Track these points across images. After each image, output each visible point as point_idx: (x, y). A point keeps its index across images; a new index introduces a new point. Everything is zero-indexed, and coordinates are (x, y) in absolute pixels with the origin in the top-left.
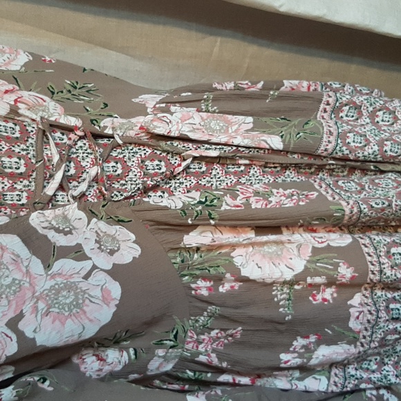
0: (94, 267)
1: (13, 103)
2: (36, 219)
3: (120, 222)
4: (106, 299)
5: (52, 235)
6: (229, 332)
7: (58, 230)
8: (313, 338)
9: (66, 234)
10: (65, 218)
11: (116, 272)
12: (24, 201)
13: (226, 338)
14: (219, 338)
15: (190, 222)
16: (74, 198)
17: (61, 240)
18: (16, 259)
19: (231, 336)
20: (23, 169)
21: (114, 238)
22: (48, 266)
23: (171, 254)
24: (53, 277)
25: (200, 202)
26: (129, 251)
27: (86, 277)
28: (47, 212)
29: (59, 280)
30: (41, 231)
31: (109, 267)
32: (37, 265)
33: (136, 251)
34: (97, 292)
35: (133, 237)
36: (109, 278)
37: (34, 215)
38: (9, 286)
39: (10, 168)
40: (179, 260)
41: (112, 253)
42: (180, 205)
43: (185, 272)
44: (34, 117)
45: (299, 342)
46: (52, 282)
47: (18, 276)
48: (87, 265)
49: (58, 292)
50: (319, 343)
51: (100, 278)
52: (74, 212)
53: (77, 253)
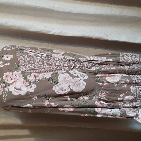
0: (81, 79)
1: (64, 57)
3: (84, 73)
4: (83, 84)
5: (73, 74)
6: (107, 93)
7: (74, 73)
8: (124, 94)
9: (76, 74)
10: (75, 72)
11: (84, 80)
12: (68, 69)
13: (106, 94)
14: (105, 94)
15: (96, 72)
16: (76, 69)
18: (68, 77)
19: (107, 94)
20: (67, 65)
21: (83, 75)
22: (73, 78)
23: (94, 78)
24: (74, 80)
25: (98, 69)
26: (86, 77)
27: (80, 80)
28: (72, 71)
29: (75, 81)
30: (71, 73)
32: (71, 78)
33: (88, 77)
34: (82, 83)
35: (87, 75)
36: (83, 81)
37: (70, 71)
38: (68, 81)
41: (83, 77)
42: (94, 70)
43: (97, 81)
44: (68, 59)
45: (121, 95)
46: (74, 81)
47: (69, 79)
48: (80, 79)
49: (75, 82)
50: (125, 95)
52: (76, 71)
53: (78, 77)
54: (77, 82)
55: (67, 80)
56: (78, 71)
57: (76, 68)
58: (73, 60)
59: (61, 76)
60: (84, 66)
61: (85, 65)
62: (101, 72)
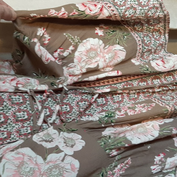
0: (66, 155)
1: (15, 85)
2: (36, 138)
3: (73, 131)
4: (73, 169)
5: (44, 144)
7: (46, 141)
9: (50, 142)
10: (48, 135)
11: (76, 155)
12: (29, 131)
15: (103, 126)
16: (51, 124)
17: (48, 145)
18: (30, 159)
20: (26, 117)
21: (72, 139)
22: (45, 159)
23: (99, 141)
24: (48, 163)
26: (80, 144)
27: (63, 160)
28: (40, 134)
29: (51, 164)
30: (39, 143)
31: (72, 153)
32: (40, 159)
33: (83, 143)
34: (68, 167)
35: (80, 137)
36: (73, 159)
37: (35, 136)
38: (29, 172)
39: (21, 117)
40: (103, 143)
41: (72, 146)
42: (98, 119)
46: (48, 166)
47: (32, 166)
48: (62, 154)
49: (51, 170)
51: (69, 159)
52: (51, 130)
53: (57, 150)
54: (56, 167)
55: (28, 169)
56: (56, 131)
57: (51, 121)
58: (42, 92)
59: (9, 160)
60: (71, 108)
61: (74, 104)
62: (113, 124)
